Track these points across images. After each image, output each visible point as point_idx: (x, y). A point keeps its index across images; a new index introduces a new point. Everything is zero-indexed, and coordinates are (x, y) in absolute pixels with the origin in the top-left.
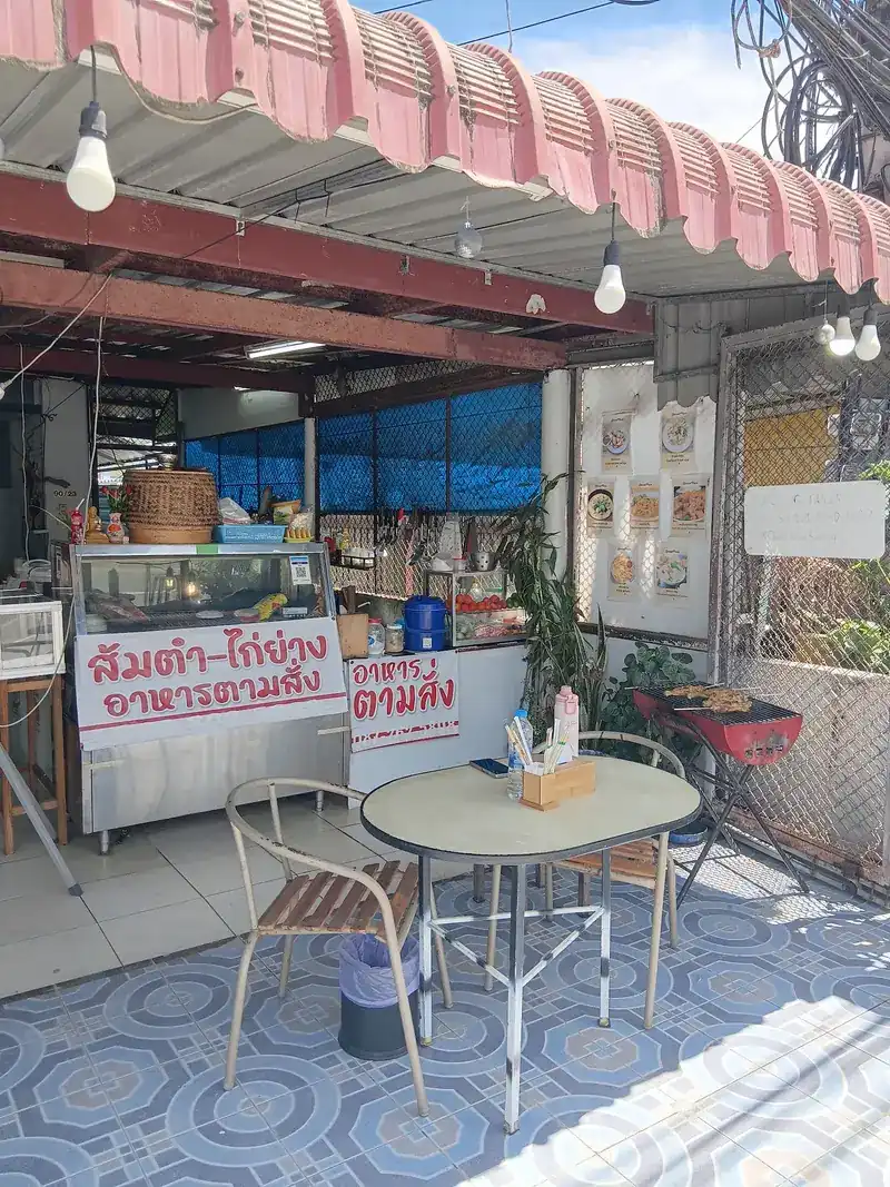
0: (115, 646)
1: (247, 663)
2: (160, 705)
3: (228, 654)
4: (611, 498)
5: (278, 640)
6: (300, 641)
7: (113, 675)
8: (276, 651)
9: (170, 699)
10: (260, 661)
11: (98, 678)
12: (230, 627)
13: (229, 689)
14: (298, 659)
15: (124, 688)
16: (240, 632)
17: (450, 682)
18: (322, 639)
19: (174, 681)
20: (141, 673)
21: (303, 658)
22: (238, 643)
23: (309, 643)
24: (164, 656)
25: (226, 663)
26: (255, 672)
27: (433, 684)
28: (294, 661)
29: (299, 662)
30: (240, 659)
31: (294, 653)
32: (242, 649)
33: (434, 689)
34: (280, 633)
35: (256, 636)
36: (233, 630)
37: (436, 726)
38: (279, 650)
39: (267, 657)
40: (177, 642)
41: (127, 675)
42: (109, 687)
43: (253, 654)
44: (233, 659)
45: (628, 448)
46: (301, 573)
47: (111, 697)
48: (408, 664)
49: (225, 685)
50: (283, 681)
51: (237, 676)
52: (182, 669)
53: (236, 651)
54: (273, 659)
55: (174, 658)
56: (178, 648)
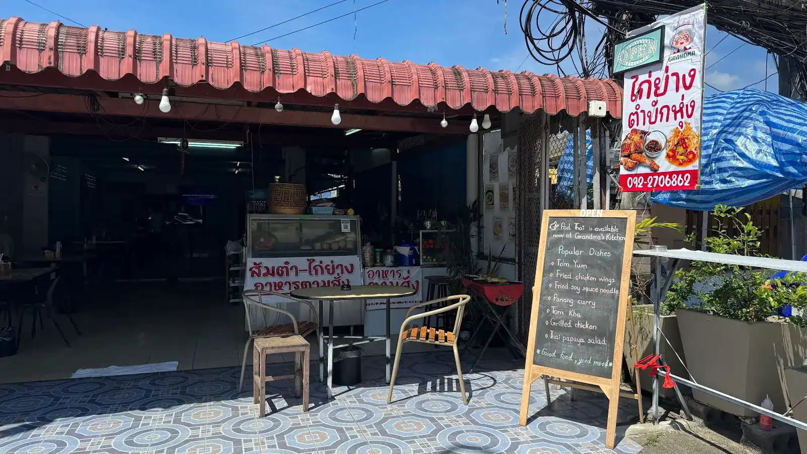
0: (260, 263)
1: (316, 273)
2: (277, 288)
3: (308, 269)
4: (493, 194)
5: (331, 265)
6: (341, 265)
7: (259, 275)
8: (331, 270)
9: (281, 286)
10: (322, 273)
11: (252, 276)
12: (310, 258)
13: (308, 284)
14: (340, 273)
15: (263, 280)
16: (314, 260)
17: (417, 282)
18: (352, 265)
19: (284, 279)
20: (271, 275)
21: (342, 272)
22: (313, 265)
23: (346, 267)
24: (280, 269)
25: (307, 273)
26: (320, 278)
27: (408, 282)
28: (338, 274)
29: (340, 275)
30: (313, 272)
31: (339, 271)
32: (314, 268)
33: (409, 284)
34: (332, 262)
35: (321, 262)
36: (311, 260)
37: (410, 302)
38: (331, 269)
39: (325, 271)
40: (287, 263)
41: (265, 275)
42: (257, 280)
43: (319, 269)
44: (310, 272)
45: (497, 171)
46: (346, 227)
47: (257, 283)
48: (395, 272)
49: (306, 282)
50: (332, 282)
51: (312, 279)
52: (288, 274)
53: (312, 269)
54: (329, 273)
55: (284, 270)
56: (287, 266)
